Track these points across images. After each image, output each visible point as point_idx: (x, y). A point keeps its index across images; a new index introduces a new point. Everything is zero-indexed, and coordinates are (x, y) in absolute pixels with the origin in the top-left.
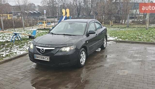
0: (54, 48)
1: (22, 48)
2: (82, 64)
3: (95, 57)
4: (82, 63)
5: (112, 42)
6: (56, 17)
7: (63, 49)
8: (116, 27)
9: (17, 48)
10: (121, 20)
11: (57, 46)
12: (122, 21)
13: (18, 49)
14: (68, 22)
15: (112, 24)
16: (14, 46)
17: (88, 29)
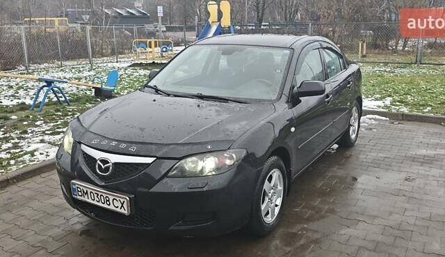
0: (149, 160)
1: (59, 133)
2: (269, 220)
3: (320, 184)
4: (269, 216)
5: (375, 119)
6: (191, 29)
7: (189, 164)
8: (376, 60)
9: (44, 132)
10: (392, 39)
11: (165, 149)
12: (397, 43)
13: (46, 138)
14: (217, 47)
15: (364, 53)
16: (38, 123)
17: (297, 77)
